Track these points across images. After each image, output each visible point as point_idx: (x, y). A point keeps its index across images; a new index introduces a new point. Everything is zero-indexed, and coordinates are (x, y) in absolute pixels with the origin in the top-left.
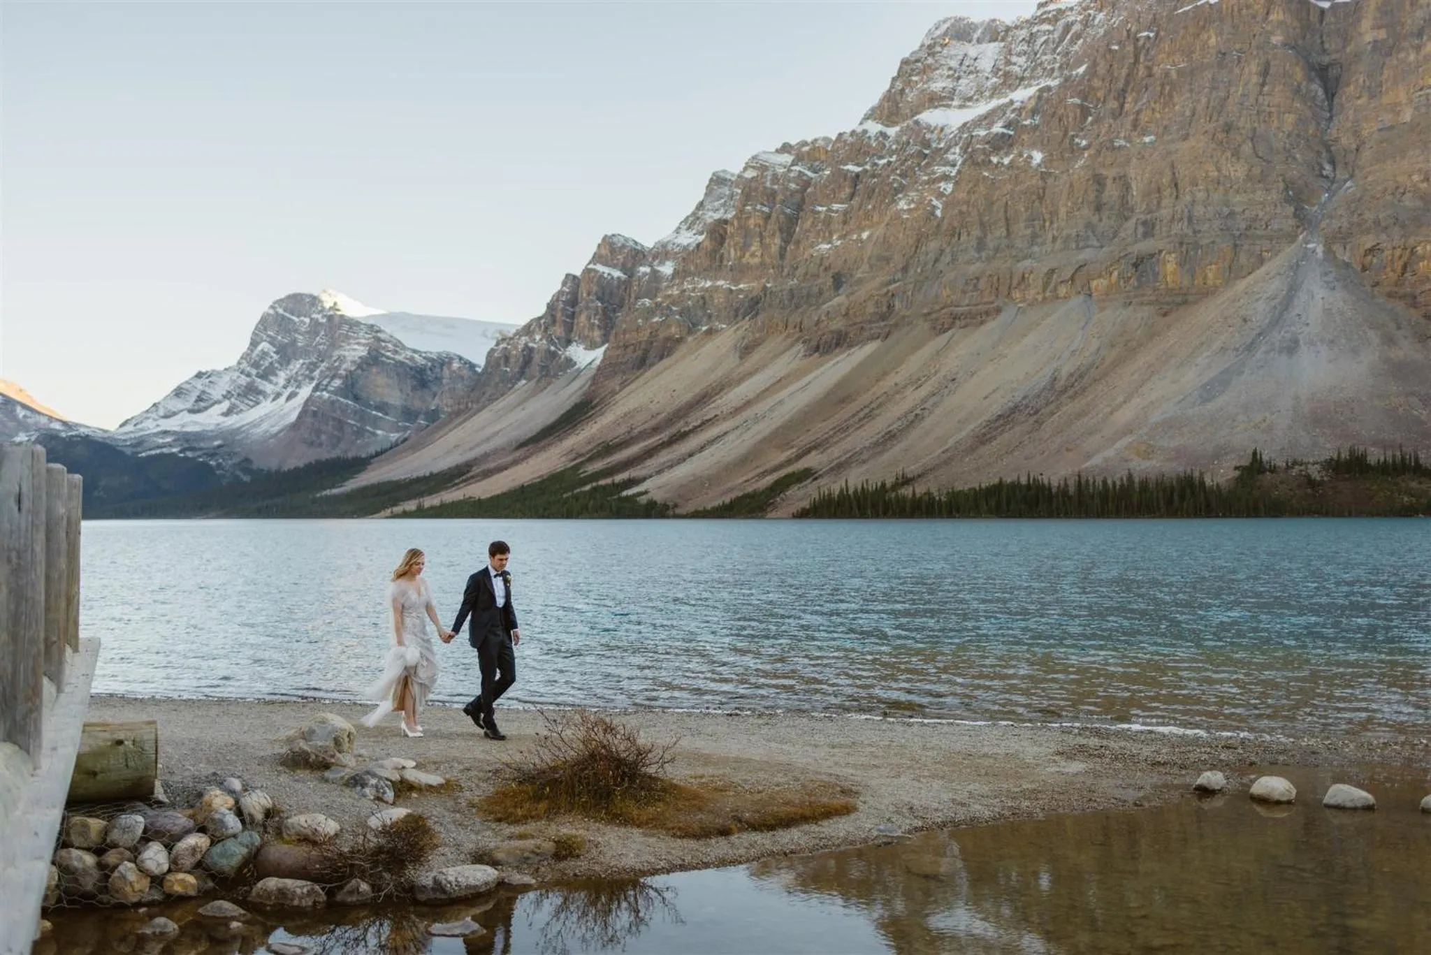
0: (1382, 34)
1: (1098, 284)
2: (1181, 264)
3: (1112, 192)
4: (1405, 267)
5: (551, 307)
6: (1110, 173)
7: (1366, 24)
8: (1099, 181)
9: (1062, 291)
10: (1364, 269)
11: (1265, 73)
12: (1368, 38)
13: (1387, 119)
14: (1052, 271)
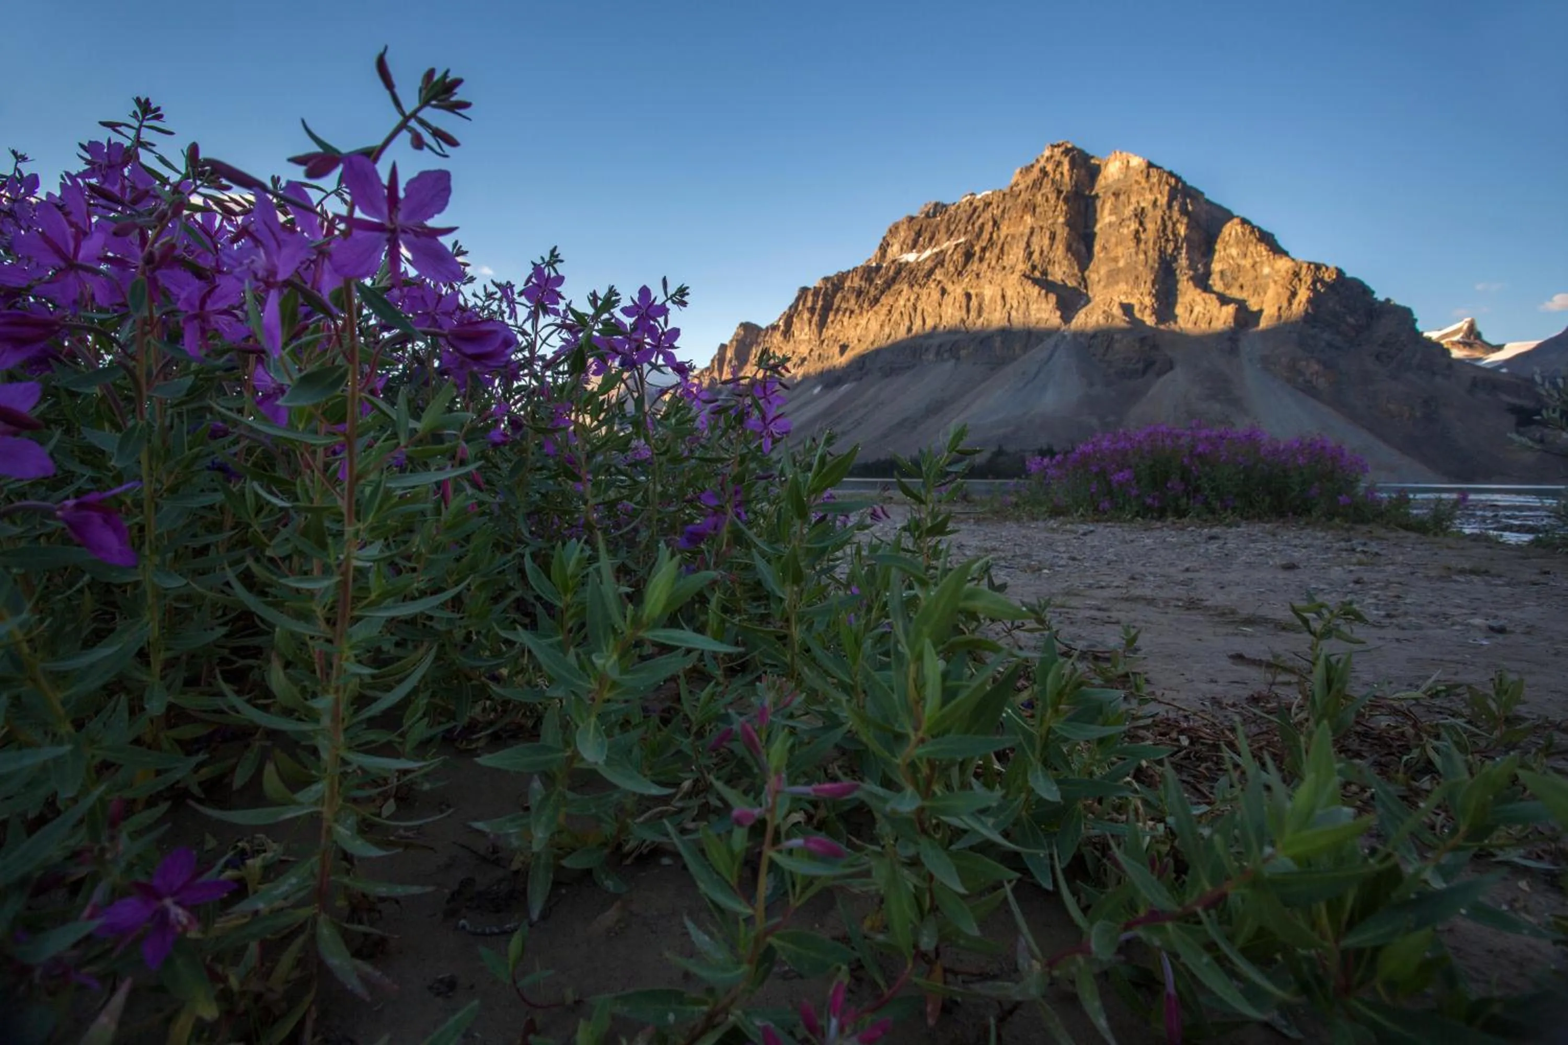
0: (1113, 218)
1: (963, 353)
2: (1003, 342)
3: (974, 303)
4: (1108, 347)
5: (713, 361)
6: (972, 292)
7: (1106, 212)
8: (968, 296)
9: (946, 356)
10: (1090, 346)
11: (1053, 237)
12: (1107, 220)
13: (1112, 265)
14: (940, 346)
